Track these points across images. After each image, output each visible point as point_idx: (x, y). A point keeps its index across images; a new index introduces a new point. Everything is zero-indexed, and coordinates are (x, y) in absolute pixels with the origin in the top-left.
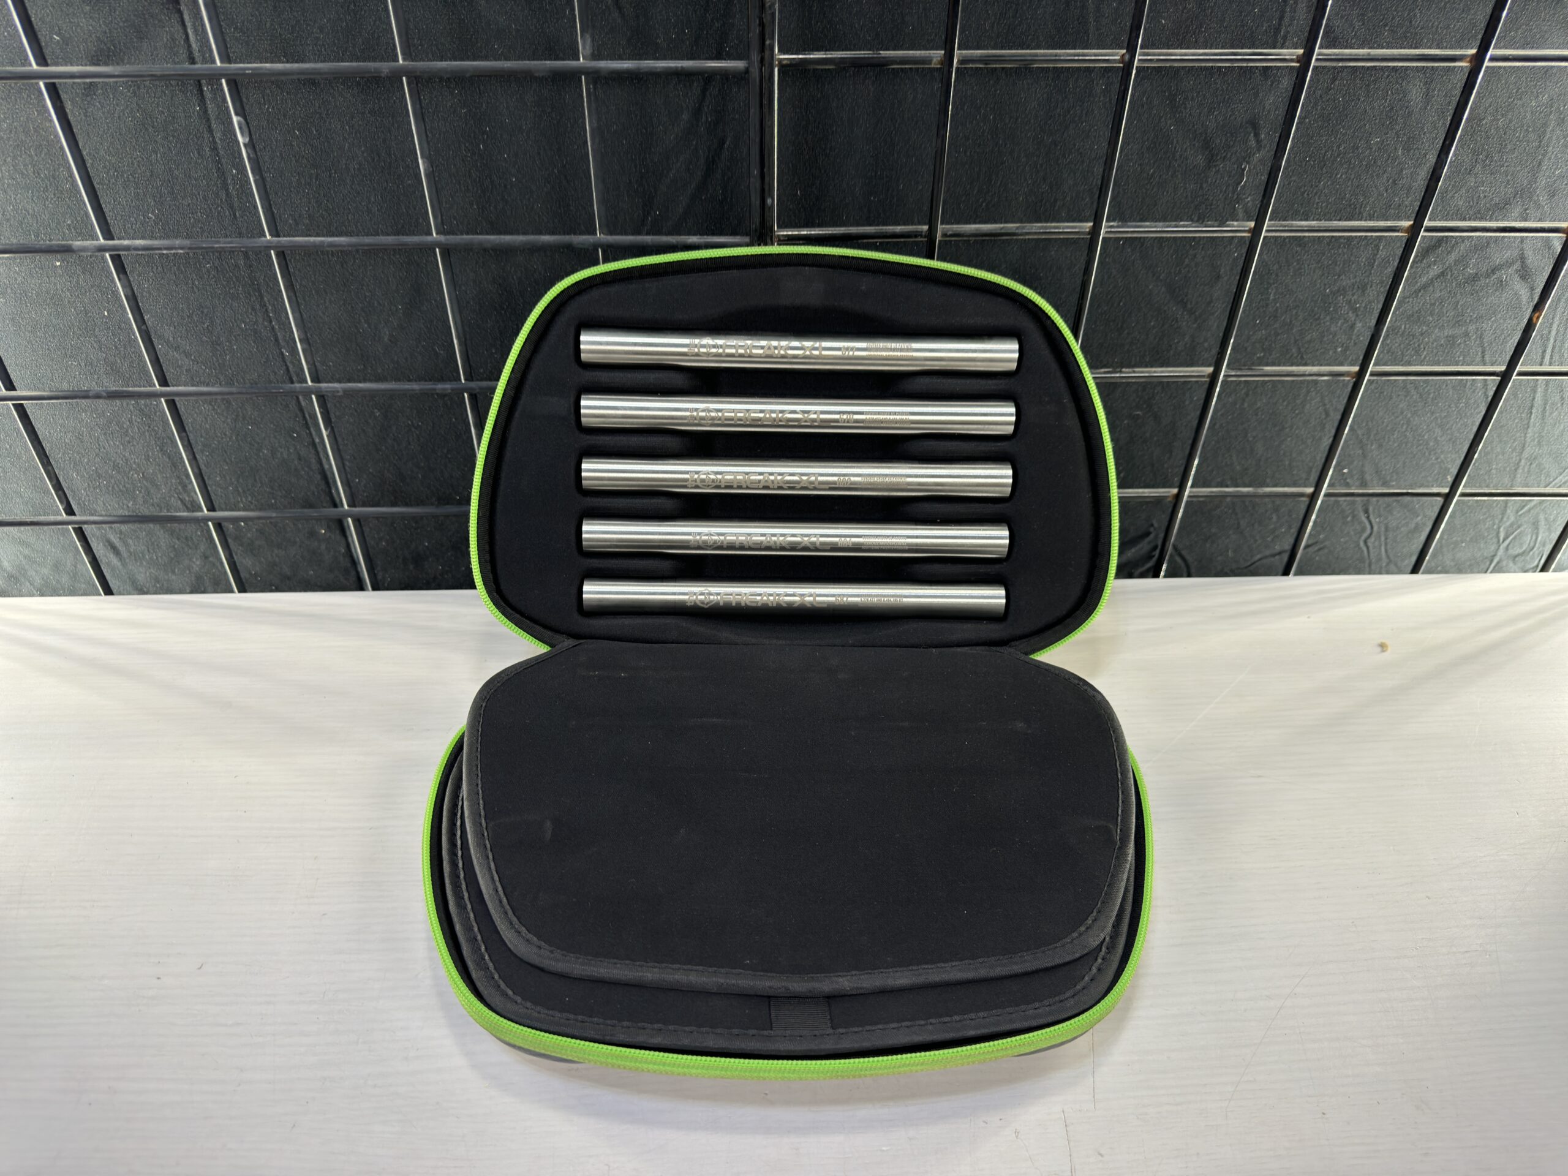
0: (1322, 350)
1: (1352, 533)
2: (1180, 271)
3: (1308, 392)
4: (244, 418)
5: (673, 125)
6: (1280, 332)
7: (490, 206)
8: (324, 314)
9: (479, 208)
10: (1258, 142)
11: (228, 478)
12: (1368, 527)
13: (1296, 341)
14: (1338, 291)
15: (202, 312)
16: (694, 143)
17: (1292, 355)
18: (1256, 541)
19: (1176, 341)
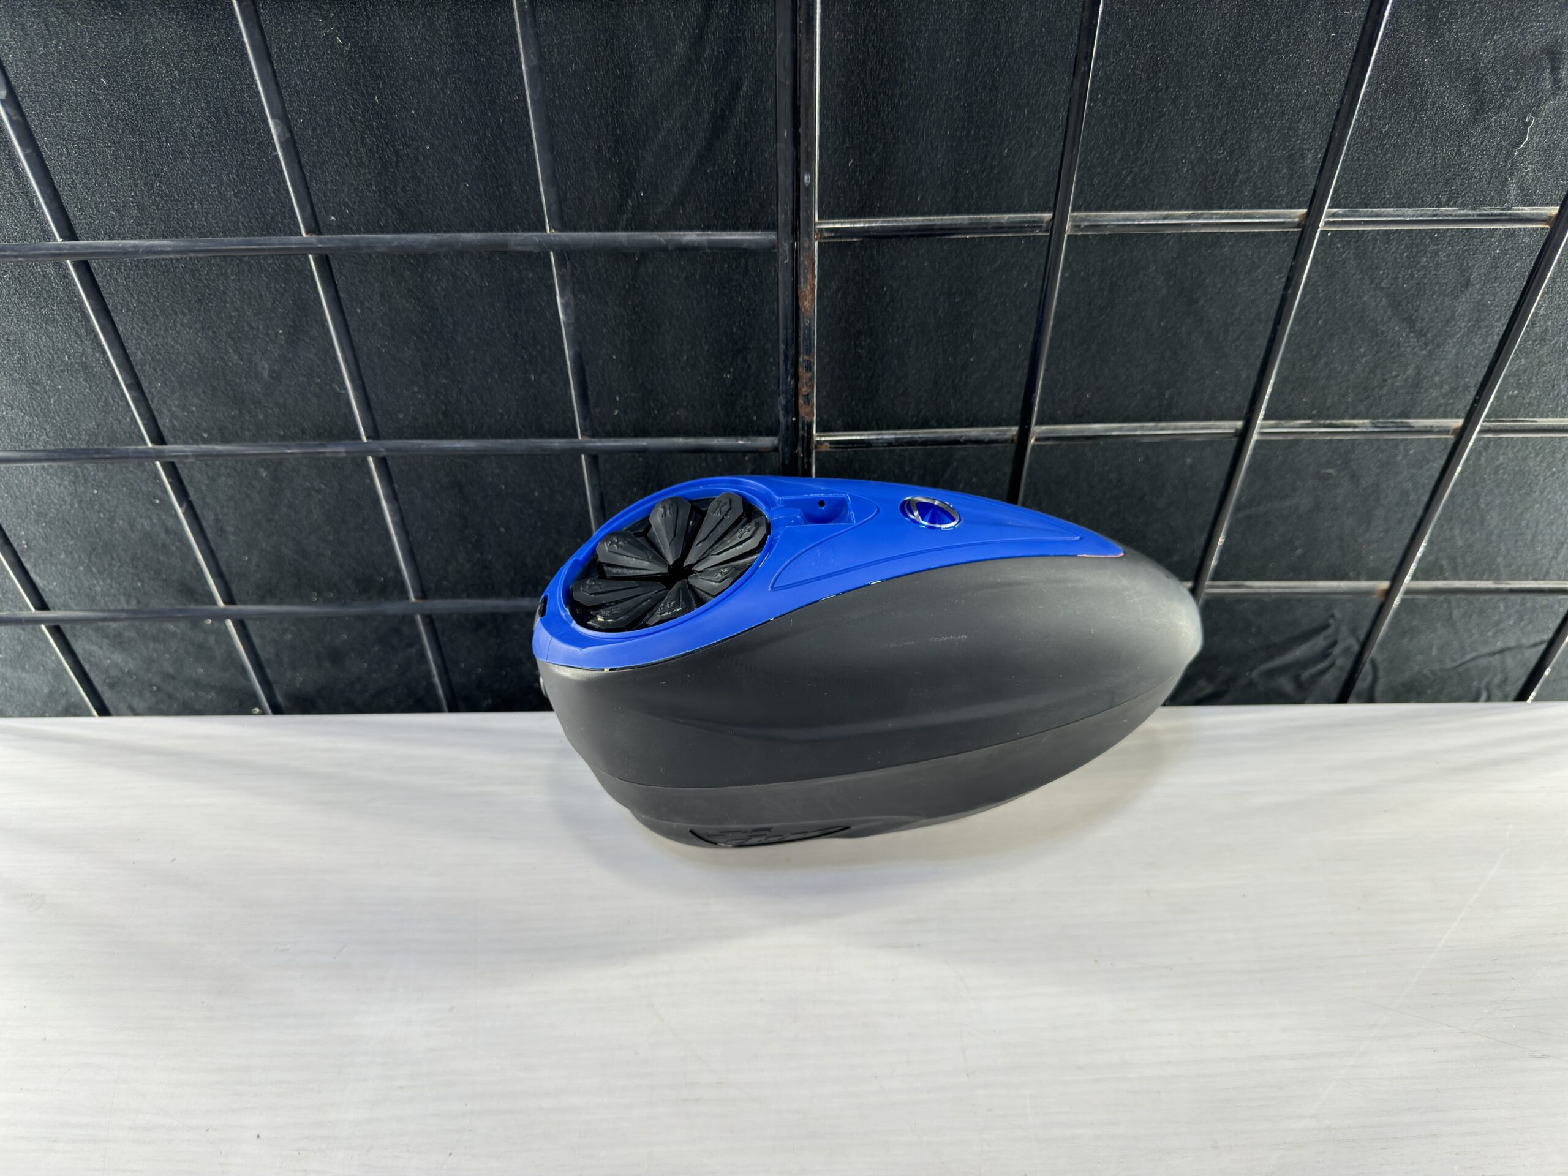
4: (86, 481)
7: (395, 187)
9: (379, 191)
16: (694, 89)
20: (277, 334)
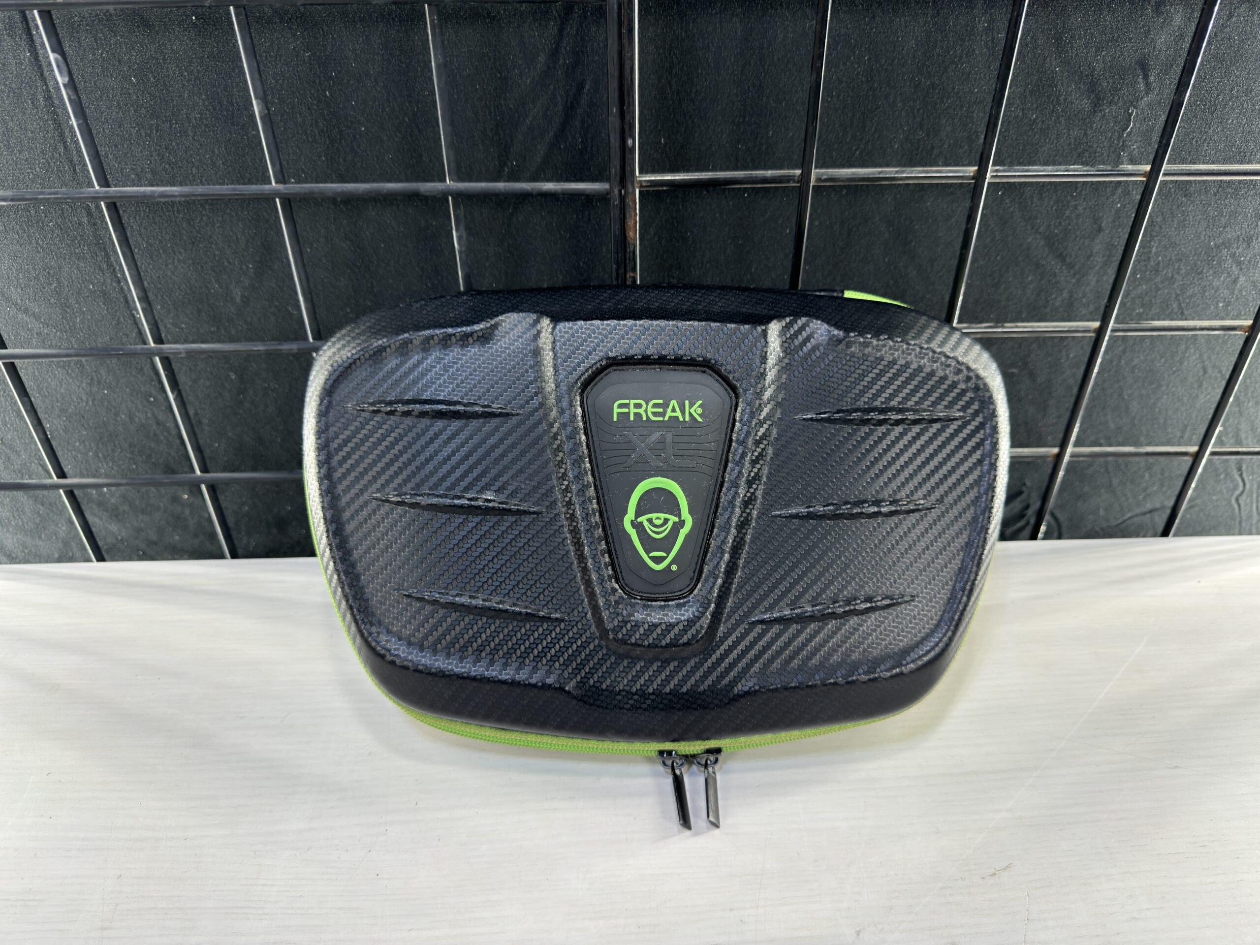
0: (1204, 306)
1: (1225, 491)
2: (1060, 223)
3: (1187, 348)
4: (99, 383)
5: (529, 69)
6: (1160, 286)
7: (339, 158)
8: (173, 274)
9: (327, 159)
10: (1148, 85)
11: (87, 444)
12: (1241, 484)
13: (1177, 296)
14: (1223, 243)
15: (49, 273)
16: (552, 87)
17: (1172, 311)
18: (1127, 499)
19: (1054, 296)
20: (248, 267)
